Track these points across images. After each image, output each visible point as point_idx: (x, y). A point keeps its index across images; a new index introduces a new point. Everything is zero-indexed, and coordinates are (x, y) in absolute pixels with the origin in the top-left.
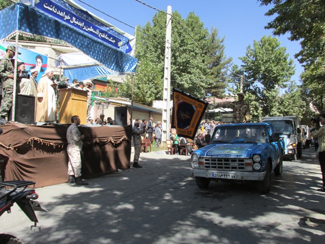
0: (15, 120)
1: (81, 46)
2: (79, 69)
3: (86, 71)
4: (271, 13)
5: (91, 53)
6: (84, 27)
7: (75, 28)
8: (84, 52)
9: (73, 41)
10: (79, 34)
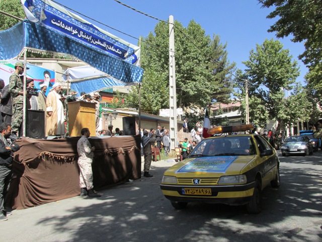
0: (26, 136)
1: (88, 59)
2: (86, 82)
3: (92, 84)
4: (272, 15)
5: (97, 65)
6: (91, 41)
7: (84, 43)
8: (91, 65)
9: (80, 55)
10: (85, 47)
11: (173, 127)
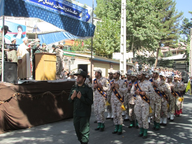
0: (4, 81)
1: (51, 21)
2: (50, 34)
6: (53, 6)
7: (47, 8)
8: (54, 24)
9: (44, 18)
10: (48, 11)
11: (122, 70)
